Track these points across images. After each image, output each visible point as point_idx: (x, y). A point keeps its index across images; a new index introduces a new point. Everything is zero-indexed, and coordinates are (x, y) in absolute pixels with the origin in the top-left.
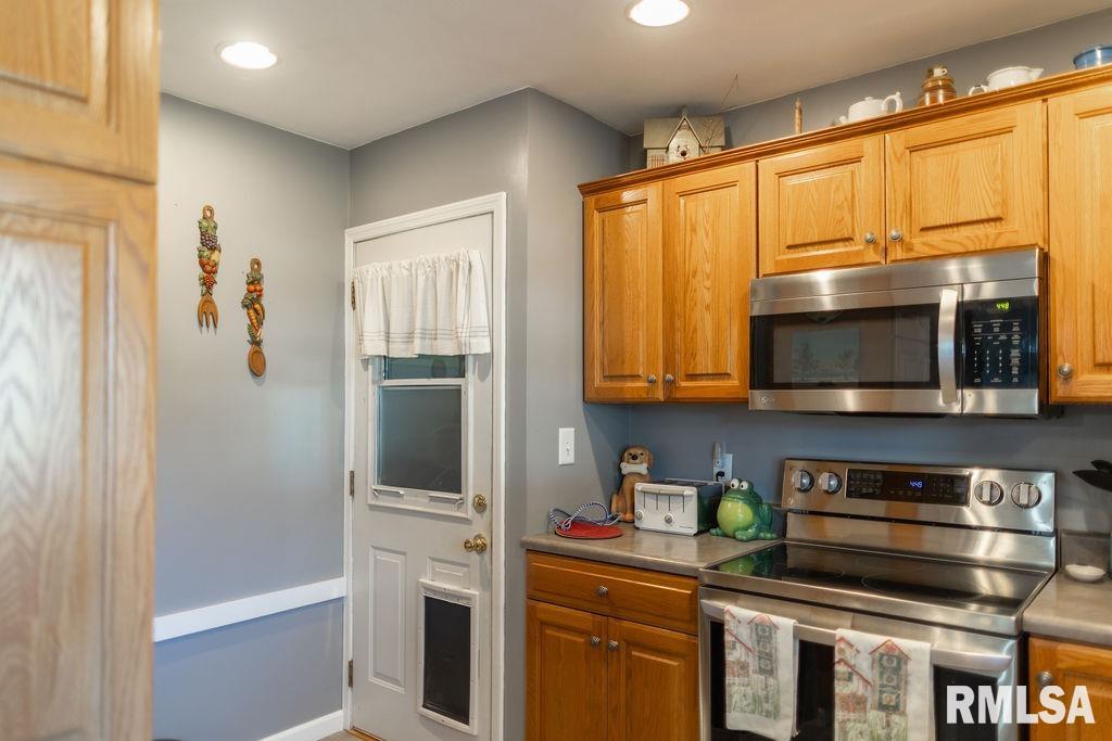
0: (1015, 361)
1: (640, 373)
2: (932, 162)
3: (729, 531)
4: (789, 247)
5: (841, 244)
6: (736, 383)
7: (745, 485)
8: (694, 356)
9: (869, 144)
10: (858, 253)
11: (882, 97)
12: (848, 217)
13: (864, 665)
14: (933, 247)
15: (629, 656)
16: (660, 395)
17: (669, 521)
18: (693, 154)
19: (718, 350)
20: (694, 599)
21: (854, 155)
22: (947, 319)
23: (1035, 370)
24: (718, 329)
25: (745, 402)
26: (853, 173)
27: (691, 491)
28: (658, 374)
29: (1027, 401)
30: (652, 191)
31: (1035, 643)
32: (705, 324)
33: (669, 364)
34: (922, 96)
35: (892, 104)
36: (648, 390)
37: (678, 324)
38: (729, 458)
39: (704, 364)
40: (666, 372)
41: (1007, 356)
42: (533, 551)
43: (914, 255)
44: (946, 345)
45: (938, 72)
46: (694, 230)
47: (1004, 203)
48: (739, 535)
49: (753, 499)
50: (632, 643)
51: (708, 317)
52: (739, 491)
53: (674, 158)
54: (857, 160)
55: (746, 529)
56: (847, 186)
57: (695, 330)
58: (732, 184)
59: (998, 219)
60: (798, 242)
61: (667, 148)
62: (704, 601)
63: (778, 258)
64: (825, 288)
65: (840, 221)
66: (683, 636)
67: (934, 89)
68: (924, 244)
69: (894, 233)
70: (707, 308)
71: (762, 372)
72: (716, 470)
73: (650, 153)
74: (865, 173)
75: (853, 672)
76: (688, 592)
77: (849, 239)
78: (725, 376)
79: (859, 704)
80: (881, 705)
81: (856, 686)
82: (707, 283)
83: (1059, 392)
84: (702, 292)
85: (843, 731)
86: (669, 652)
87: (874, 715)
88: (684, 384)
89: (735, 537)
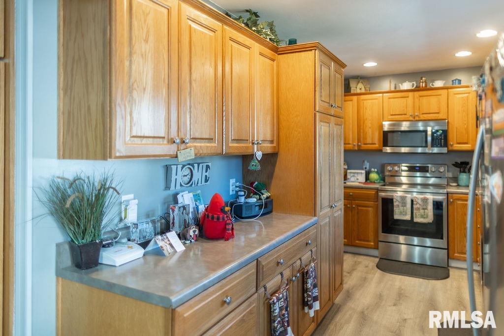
0: (442, 142)
1: (351, 142)
2: (425, 100)
4: (391, 115)
5: (404, 115)
6: (377, 146)
7: (376, 170)
8: (366, 139)
9: (411, 94)
10: (408, 118)
11: (411, 82)
15: (358, 209)
16: (356, 148)
17: (358, 179)
18: (363, 91)
19: (372, 138)
20: (377, 193)
21: (407, 96)
22: (429, 133)
23: (446, 145)
24: (373, 134)
25: (381, 151)
26: (407, 100)
27: (363, 172)
28: (355, 144)
29: (445, 150)
30: (355, 98)
31: (449, 195)
32: (369, 132)
33: (359, 141)
34: (420, 83)
35: (413, 85)
36: (353, 147)
37: (362, 131)
38: (368, 164)
39: (369, 141)
40: (358, 142)
41: (441, 141)
43: (420, 119)
44: (429, 139)
45: (423, 79)
46: (366, 108)
47: (440, 109)
48: (376, 181)
50: (358, 206)
51: (370, 130)
53: (358, 91)
54: (408, 97)
55: (377, 180)
56: (405, 103)
57: (366, 133)
58: (376, 99)
59: (438, 113)
60: (394, 114)
61: (356, 88)
62: (380, 194)
63: (389, 117)
65: (404, 110)
66: (373, 203)
67: (423, 82)
68: (423, 117)
69: (416, 114)
70: (370, 128)
71: (385, 144)
73: (352, 88)
74: (410, 101)
75: (417, 203)
76: (374, 192)
77: (406, 114)
78: (375, 144)
79: (418, 209)
80: (423, 209)
81: (418, 206)
82: (370, 122)
83: (450, 148)
84: (368, 124)
85: (416, 214)
86: (369, 207)
87: (422, 211)
88: (363, 146)
89: (374, 182)
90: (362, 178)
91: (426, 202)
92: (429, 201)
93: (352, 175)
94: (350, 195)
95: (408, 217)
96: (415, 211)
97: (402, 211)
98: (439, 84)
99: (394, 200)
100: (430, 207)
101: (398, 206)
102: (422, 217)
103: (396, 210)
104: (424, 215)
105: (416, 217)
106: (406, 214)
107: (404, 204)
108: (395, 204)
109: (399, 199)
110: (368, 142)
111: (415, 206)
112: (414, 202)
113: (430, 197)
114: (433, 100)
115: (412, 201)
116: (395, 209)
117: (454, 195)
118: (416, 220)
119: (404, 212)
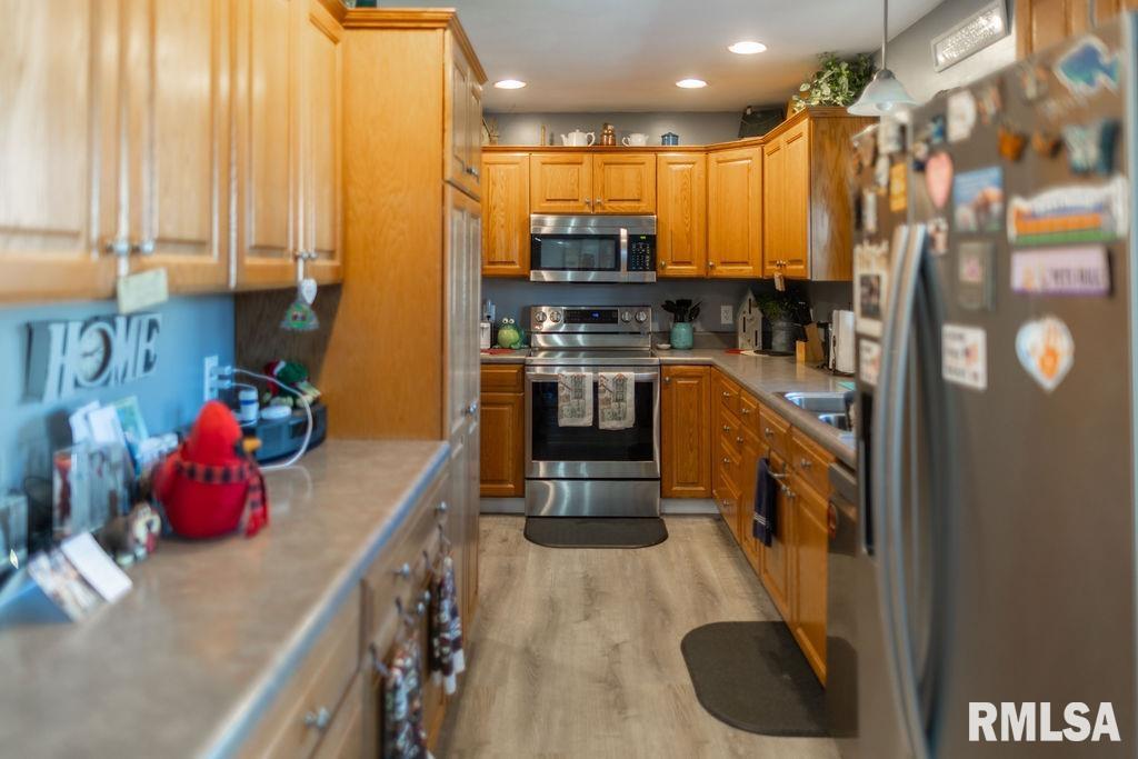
0: (647, 261)
2: (613, 172)
3: (507, 345)
4: (548, 200)
5: (572, 202)
6: (518, 267)
7: (513, 321)
8: (494, 251)
9: (586, 157)
10: (582, 208)
11: (585, 132)
12: (576, 189)
13: (610, 386)
14: (613, 209)
18: (487, 141)
19: (508, 250)
20: (522, 372)
21: (578, 161)
22: (624, 241)
23: (654, 267)
24: (508, 240)
25: (526, 278)
26: (578, 170)
27: (487, 326)
29: (650, 277)
31: (664, 367)
32: (501, 236)
34: (602, 136)
35: (589, 137)
38: (494, 308)
39: (500, 255)
41: (645, 258)
43: (607, 211)
44: (624, 253)
45: (610, 127)
46: (494, 184)
47: (641, 194)
48: (513, 347)
49: (517, 327)
51: (502, 232)
52: (509, 324)
54: (581, 163)
55: (516, 343)
56: (576, 174)
57: (495, 238)
58: (515, 164)
59: (638, 200)
60: (552, 197)
62: (528, 373)
63: (542, 205)
65: (573, 190)
66: (512, 394)
67: (608, 135)
68: (610, 207)
69: (598, 200)
70: (502, 226)
71: (535, 263)
74: (585, 170)
75: (606, 388)
76: (516, 371)
77: (577, 200)
78: (513, 263)
79: (608, 401)
80: (617, 400)
81: (607, 394)
82: (502, 214)
83: (661, 273)
84: (499, 217)
85: (603, 413)
86: (503, 404)
87: (614, 405)
88: (489, 267)
89: (511, 348)
91: (622, 385)
92: (627, 383)
95: (587, 421)
96: (601, 407)
97: (576, 408)
98: (637, 140)
99: (560, 385)
100: (630, 395)
101: (567, 397)
102: (615, 417)
103: (563, 406)
104: (619, 412)
105: (603, 420)
106: (583, 416)
107: (579, 394)
108: (562, 394)
109: (568, 382)
110: (496, 260)
111: (601, 396)
112: (601, 388)
113: (631, 376)
114: (630, 173)
115: (596, 385)
116: (560, 404)
117: (672, 367)
118: (604, 425)
119: (578, 409)
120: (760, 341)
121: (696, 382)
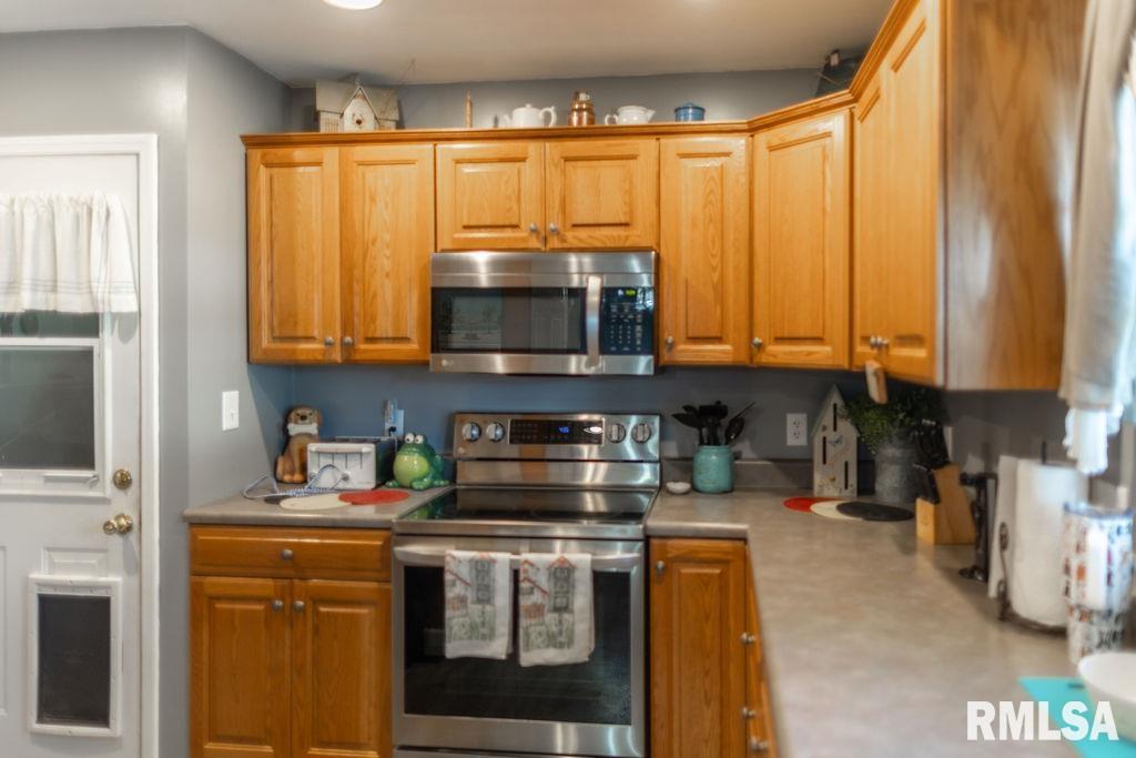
0: (639, 335)
1: (316, 333)
2: (581, 174)
3: (406, 482)
4: (465, 227)
5: (509, 230)
6: (414, 347)
7: (420, 439)
8: (373, 320)
9: (533, 148)
10: (523, 239)
11: (540, 107)
12: (515, 207)
13: (543, 580)
14: (581, 240)
15: (317, 613)
16: (337, 356)
17: (346, 478)
18: (369, 127)
19: (397, 318)
20: (387, 547)
21: (520, 156)
22: (593, 299)
23: (652, 345)
24: (398, 298)
25: (426, 366)
26: (519, 172)
27: (368, 448)
28: (334, 336)
29: (642, 365)
30: (330, 154)
31: (654, 542)
32: (385, 292)
33: (347, 326)
34: (570, 113)
35: (548, 116)
36: (324, 353)
37: (357, 288)
38: (401, 414)
39: (384, 326)
40: (345, 332)
41: (633, 331)
42: (197, 524)
43: (565, 245)
44: (593, 320)
45: (583, 97)
46: (373, 199)
47: (631, 213)
48: (416, 485)
49: (427, 450)
50: (318, 599)
51: (388, 283)
52: (414, 445)
53: (348, 126)
54: (523, 160)
55: (421, 479)
56: (515, 181)
57: (375, 296)
58: (411, 162)
59: (626, 225)
60: (473, 223)
61: (342, 115)
62: (398, 549)
63: (456, 236)
64: (482, 267)
65: (509, 210)
66: (374, 585)
67: (580, 110)
68: (575, 237)
69: (552, 226)
70: (388, 275)
71: (441, 340)
72: (388, 426)
73: (323, 117)
74: (529, 171)
75: (535, 586)
76: (379, 543)
77: (515, 227)
78: (405, 339)
79: (538, 610)
80: (557, 609)
81: (537, 598)
82: (388, 253)
83: (666, 357)
84: (383, 261)
85: (527, 635)
86: (359, 603)
87: (550, 618)
88: (363, 346)
89: (411, 488)
90: (362, 475)
91: (568, 577)
92: (577, 575)
93: (325, 461)
94: (284, 558)
95: (498, 648)
96: (523, 622)
97: (478, 620)
98: (632, 116)
99: (448, 577)
100: (583, 599)
101: (462, 600)
102: (552, 641)
103: (455, 619)
104: (560, 633)
105: (528, 649)
106: (491, 636)
107: (485, 593)
108: (451, 593)
109: (465, 572)
110: (378, 334)
111: (524, 602)
112: (524, 585)
113: (581, 558)
114: (610, 173)
115: (516, 574)
116: (448, 613)
117: (671, 542)
118: (528, 658)
119: (483, 624)
120: (853, 480)
121: (717, 571)
